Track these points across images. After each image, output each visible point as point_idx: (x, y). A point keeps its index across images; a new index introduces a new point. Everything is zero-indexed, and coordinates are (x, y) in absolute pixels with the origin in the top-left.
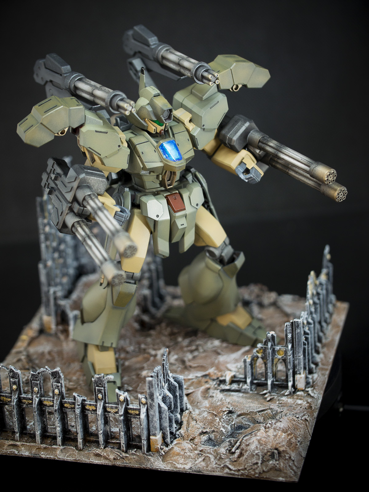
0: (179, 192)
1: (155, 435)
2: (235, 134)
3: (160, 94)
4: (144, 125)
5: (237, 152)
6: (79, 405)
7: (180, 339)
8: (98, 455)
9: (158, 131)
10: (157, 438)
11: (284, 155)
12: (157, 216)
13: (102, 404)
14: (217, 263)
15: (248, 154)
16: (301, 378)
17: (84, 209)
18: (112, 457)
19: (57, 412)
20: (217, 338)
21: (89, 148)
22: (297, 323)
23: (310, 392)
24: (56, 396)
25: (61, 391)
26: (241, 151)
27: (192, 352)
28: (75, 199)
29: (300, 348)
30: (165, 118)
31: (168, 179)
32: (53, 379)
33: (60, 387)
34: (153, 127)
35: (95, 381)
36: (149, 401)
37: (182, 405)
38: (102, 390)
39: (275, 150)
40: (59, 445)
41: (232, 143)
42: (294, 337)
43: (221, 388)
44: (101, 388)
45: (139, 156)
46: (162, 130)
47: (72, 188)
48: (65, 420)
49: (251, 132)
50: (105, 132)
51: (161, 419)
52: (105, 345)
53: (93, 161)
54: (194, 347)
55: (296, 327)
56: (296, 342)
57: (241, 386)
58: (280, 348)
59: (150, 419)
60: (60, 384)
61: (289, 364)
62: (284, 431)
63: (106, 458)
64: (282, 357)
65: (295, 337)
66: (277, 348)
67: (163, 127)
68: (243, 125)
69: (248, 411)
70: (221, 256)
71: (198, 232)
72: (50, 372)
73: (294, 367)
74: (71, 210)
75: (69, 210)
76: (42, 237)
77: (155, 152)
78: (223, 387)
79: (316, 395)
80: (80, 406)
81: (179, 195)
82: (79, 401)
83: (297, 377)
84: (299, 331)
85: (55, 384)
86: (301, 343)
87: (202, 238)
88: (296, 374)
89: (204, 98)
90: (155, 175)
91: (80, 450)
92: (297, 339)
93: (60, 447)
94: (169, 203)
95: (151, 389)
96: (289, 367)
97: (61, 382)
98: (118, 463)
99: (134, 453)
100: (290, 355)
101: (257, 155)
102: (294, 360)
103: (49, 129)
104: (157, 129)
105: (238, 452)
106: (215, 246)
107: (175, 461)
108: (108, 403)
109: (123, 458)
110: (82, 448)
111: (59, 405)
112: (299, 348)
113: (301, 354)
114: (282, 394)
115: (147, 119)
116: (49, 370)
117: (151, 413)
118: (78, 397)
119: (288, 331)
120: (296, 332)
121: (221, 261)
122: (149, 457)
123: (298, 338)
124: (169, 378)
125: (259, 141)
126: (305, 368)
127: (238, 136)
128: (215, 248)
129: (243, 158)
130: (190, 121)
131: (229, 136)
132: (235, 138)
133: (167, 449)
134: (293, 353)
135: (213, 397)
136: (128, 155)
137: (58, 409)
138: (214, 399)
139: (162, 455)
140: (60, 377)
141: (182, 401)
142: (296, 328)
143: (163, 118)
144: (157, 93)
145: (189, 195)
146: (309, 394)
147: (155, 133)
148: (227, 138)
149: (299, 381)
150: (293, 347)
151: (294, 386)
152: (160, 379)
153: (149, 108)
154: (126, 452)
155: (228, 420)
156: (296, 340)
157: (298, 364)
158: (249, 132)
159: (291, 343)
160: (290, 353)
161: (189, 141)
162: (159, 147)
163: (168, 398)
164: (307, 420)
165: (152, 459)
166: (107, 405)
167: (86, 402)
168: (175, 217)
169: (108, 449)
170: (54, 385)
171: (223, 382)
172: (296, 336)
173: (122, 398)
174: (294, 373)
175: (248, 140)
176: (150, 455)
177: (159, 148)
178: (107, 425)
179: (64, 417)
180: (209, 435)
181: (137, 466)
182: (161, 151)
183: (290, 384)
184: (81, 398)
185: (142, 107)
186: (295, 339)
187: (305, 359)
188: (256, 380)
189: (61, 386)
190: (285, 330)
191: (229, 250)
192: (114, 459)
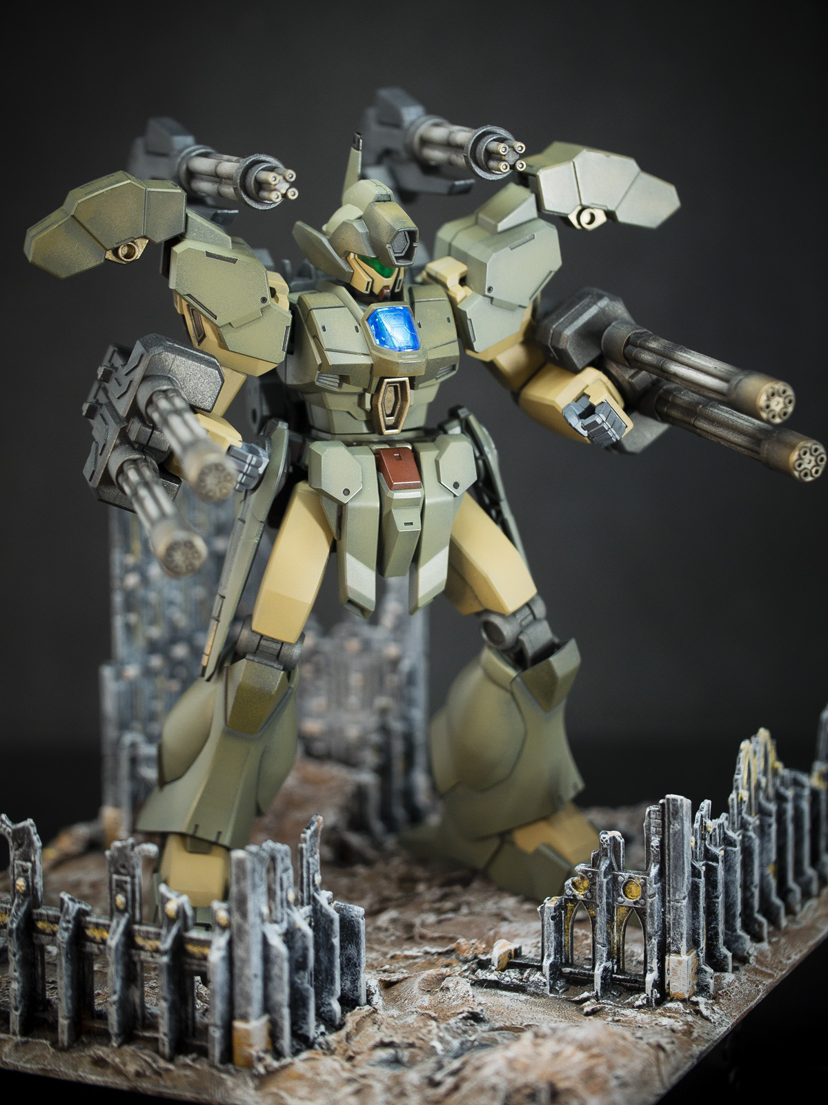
0: (413, 448)
1: (245, 1018)
2: (571, 322)
3: (393, 198)
4: (344, 270)
5: (576, 371)
6: (69, 922)
7: (421, 887)
8: (99, 1063)
9: (377, 290)
10: (253, 1028)
11: (677, 364)
12: (344, 493)
13: (123, 921)
14: (508, 664)
15: (601, 380)
16: (680, 962)
17: (152, 433)
18: (132, 1068)
19: (14, 935)
20: (514, 893)
21: (189, 295)
22: (674, 805)
23: (702, 1007)
24: (19, 898)
25: (31, 884)
26: (583, 369)
27: (439, 912)
28: (135, 411)
29: (679, 878)
30: (397, 255)
31: (389, 412)
32: (16, 850)
33: (30, 871)
34: (364, 277)
35: (112, 857)
36: (237, 918)
37: (357, 991)
38: (126, 882)
39: (659, 357)
40: (14, 1034)
41: (561, 344)
42: (666, 845)
43: (477, 977)
44: (124, 878)
45: (316, 337)
46: (386, 287)
47: (131, 381)
48: (36, 969)
49: (613, 324)
50: (231, 258)
51: (267, 978)
52: (200, 834)
53: (201, 336)
54: (448, 905)
55: (671, 815)
56: (669, 860)
57: (526, 975)
58: (630, 877)
59: (236, 971)
60: (29, 865)
61: (648, 920)
62: (582, 1047)
63: (118, 1072)
64: (635, 903)
65: (669, 845)
66: (623, 876)
67: (389, 281)
68: (595, 303)
69: (521, 1024)
70: (518, 642)
71: (458, 563)
72: (10, 830)
73: (664, 930)
74: (124, 437)
75: (119, 437)
76: (118, 599)
77: (358, 331)
78: (482, 974)
79: (716, 1017)
80: (70, 926)
81: (411, 455)
82: (70, 910)
83: (671, 959)
84: (679, 827)
85: (20, 862)
86: (681, 863)
87: (473, 591)
88: (669, 951)
89: (502, 226)
90: (353, 394)
91: (63, 1050)
92: (671, 850)
93: (14, 1038)
94: (380, 467)
95: (242, 884)
96: (649, 929)
97: (33, 859)
98: (146, 1086)
99: (191, 1063)
100: (654, 895)
101: (626, 385)
102: (664, 913)
103: (91, 234)
104: (375, 285)
105: (450, 1082)
106: (502, 612)
107: (288, 1090)
108: (140, 923)
109: (157, 1073)
110: (66, 1044)
111: (22, 919)
112: (676, 877)
113: (683, 895)
114: (629, 1003)
115: (352, 255)
116: (8, 826)
117: (239, 952)
118: (71, 904)
119: (652, 828)
120: (671, 831)
121: (517, 656)
122: (224, 1076)
123: (674, 848)
124: (316, 895)
125: (628, 342)
126: (694, 943)
127: (577, 327)
128: (502, 615)
129: (587, 386)
130: (463, 281)
131: (557, 327)
132: (569, 332)
133: (276, 1064)
134: (663, 893)
135: (448, 989)
136: (287, 327)
137: (18, 928)
138: (449, 995)
139: (258, 1077)
140: (31, 843)
141: (358, 979)
142: (671, 819)
143: (393, 256)
144: (384, 192)
145: (437, 457)
146: (698, 1012)
147: (367, 292)
148: (552, 331)
149: (675, 974)
150: (661, 874)
151: (660, 984)
152: (281, 879)
153: (361, 228)
154: (171, 1060)
155: (460, 1031)
156: (669, 856)
157: (674, 924)
158: (609, 325)
159: (658, 862)
160: (653, 888)
161: (449, 321)
162: (367, 320)
163: (299, 934)
164: (663, 1049)
165: (229, 1081)
166: (136, 927)
167: (88, 919)
168: (392, 499)
169: (128, 1049)
170: (17, 865)
171: (484, 965)
172: (671, 842)
173: (171, 907)
174: (664, 950)
175: (604, 343)
176: (228, 1072)
177: (366, 322)
178: (133, 987)
179: (36, 958)
180: (397, 1052)
181: (189, 1095)
182: (371, 329)
183: (651, 978)
184: (77, 906)
185: (344, 224)
186: (669, 850)
187: (694, 917)
188: (571, 965)
189: (34, 871)
190: (646, 826)
191: (540, 634)
192: (138, 1074)
